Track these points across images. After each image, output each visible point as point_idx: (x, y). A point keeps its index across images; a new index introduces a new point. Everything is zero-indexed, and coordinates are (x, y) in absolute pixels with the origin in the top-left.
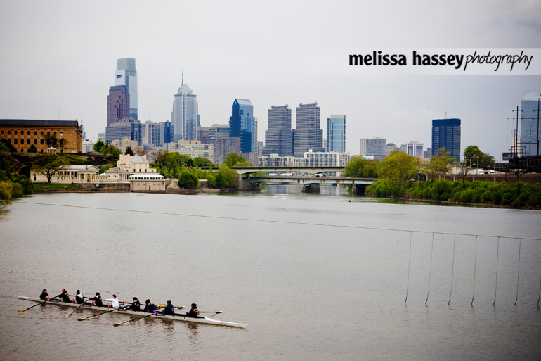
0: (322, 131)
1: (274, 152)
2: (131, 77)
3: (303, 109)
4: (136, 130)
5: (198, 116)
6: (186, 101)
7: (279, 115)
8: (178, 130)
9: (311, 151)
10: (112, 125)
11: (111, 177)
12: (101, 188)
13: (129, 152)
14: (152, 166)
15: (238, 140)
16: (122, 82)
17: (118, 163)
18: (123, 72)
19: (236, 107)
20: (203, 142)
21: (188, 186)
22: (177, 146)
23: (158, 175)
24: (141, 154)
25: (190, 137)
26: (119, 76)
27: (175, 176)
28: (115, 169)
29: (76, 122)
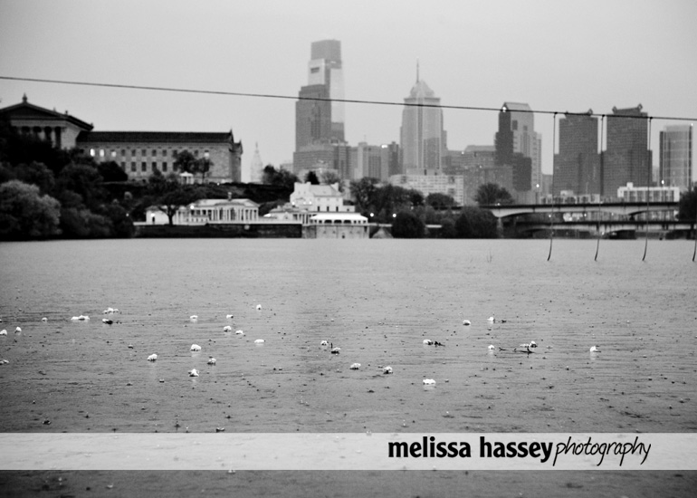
0: (650, 153)
1: (569, 187)
2: (333, 72)
3: (617, 116)
4: (342, 157)
5: (444, 134)
6: (420, 106)
7: (577, 126)
8: (413, 156)
9: (630, 186)
10: (303, 149)
12: (254, 232)
13: (313, 179)
14: (349, 202)
15: (508, 168)
16: (319, 79)
17: (293, 197)
18: (322, 64)
19: (506, 117)
20: (446, 172)
21: (406, 228)
22: (404, 180)
23: (359, 217)
24: (330, 181)
25: (429, 166)
26: (314, 70)
27: (389, 220)
28: (287, 206)
29: (230, 134)
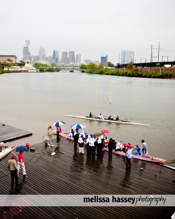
0: (75, 58)
1: (63, 63)
2: (29, 45)
3: (70, 52)
4: (30, 57)
5: (45, 54)
6: (42, 50)
7: (65, 54)
8: (40, 57)
9: (72, 62)
10: (24, 56)
11: (23, 69)
12: (21, 72)
13: (28, 63)
14: (33, 66)
15: (55, 60)
16: (26, 46)
17: (25, 65)
18: (27, 43)
19: (54, 52)
20: (46, 60)
21: (42, 71)
22: (40, 61)
23: (35, 68)
24: (31, 63)
25: (43, 59)
26: (26, 44)
27: (39, 69)
28: (24, 67)
29: (15, 56)
